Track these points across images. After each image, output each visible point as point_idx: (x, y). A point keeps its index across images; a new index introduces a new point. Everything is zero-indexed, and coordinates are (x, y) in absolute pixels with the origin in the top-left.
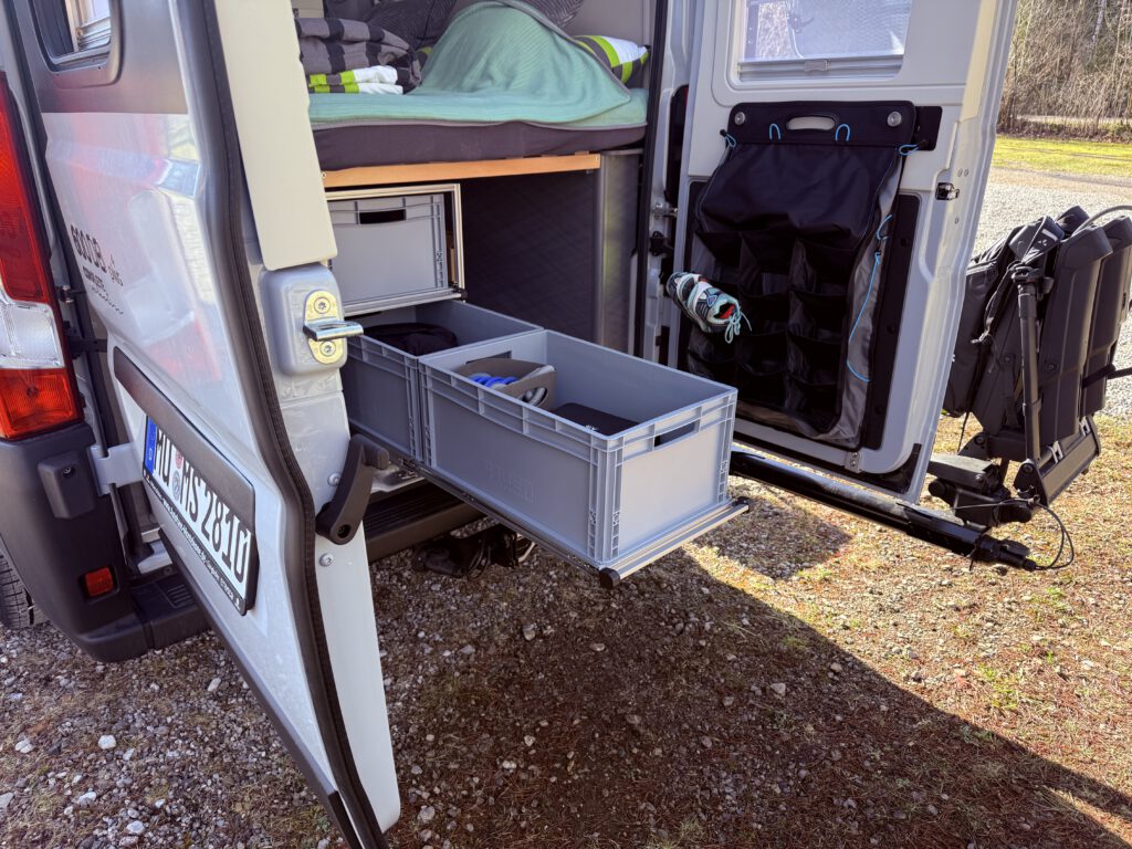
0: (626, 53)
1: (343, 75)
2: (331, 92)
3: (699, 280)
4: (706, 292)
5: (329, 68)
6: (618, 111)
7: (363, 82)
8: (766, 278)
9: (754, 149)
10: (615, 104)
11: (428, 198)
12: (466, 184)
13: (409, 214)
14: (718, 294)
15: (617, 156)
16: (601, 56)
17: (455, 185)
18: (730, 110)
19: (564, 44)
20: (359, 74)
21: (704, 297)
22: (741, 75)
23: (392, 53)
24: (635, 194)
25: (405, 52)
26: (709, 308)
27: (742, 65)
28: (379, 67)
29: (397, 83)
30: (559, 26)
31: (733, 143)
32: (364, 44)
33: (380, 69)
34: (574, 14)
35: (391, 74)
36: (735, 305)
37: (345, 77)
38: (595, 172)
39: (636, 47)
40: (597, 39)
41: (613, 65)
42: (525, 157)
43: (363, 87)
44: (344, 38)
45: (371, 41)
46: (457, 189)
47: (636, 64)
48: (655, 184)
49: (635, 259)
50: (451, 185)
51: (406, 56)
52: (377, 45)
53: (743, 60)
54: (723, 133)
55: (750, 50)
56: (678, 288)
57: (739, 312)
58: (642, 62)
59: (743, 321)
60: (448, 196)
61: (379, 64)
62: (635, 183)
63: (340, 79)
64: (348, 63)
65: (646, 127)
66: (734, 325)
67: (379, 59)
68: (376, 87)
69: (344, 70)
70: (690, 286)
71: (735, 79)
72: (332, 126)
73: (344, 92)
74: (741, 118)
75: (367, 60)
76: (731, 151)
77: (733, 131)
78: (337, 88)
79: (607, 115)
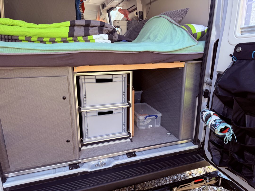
0: (199, 29)
1: (88, 37)
2: (85, 42)
3: (213, 115)
4: (215, 121)
5: (83, 34)
6: (192, 48)
7: (96, 39)
8: (247, 117)
9: (245, 62)
10: (190, 45)
11: (121, 76)
12: (134, 71)
13: (114, 80)
14: (220, 123)
15: (192, 63)
16: (189, 31)
17: (131, 71)
18: (235, 46)
19: (175, 26)
20: (94, 37)
21: (214, 123)
22: (242, 32)
23: (107, 30)
24: (199, 76)
25: (112, 30)
26: (215, 129)
27: (242, 28)
28: (103, 35)
29: (109, 39)
30: (176, 22)
31: (235, 59)
32: (98, 27)
33: (102, 35)
34: (183, 18)
35: (106, 36)
36: (229, 128)
37: (89, 37)
38: (183, 69)
39: (204, 27)
40: (189, 25)
41: (193, 33)
42: (153, 63)
43: (96, 41)
44: (91, 25)
45: (100, 26)
46: (131, 73)
47: (203, 33)
48: (206, 73)
49: (198, 98)
50: (130, 71)
51: (112, 31)
52: (102, 27)
53: (243, 26)
54: (231, 55)
55: (247, 22)
56: (204, 116)
57: (231, 131)
58: (205, 32)
59: (233, 136)
60: (128, 75)
61: (103, 33)
62: (199, 72)
63: (88, 38)
64: (90, 33)
65: (204, 53)
66: (228, 136)
67: (103, 32)
68: (101, 41)
69: (89, 35)
70: (209, 116)
71: (238, 34)
72: (73, 52)
73: (90, 42)
74: (240, 49)
75: (98, 32)
76: (234, 62)
77: (236, 55)
78: (87, 41)
79: (186, 49)
